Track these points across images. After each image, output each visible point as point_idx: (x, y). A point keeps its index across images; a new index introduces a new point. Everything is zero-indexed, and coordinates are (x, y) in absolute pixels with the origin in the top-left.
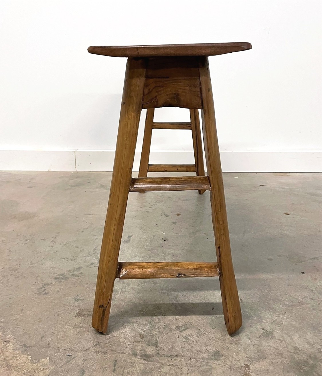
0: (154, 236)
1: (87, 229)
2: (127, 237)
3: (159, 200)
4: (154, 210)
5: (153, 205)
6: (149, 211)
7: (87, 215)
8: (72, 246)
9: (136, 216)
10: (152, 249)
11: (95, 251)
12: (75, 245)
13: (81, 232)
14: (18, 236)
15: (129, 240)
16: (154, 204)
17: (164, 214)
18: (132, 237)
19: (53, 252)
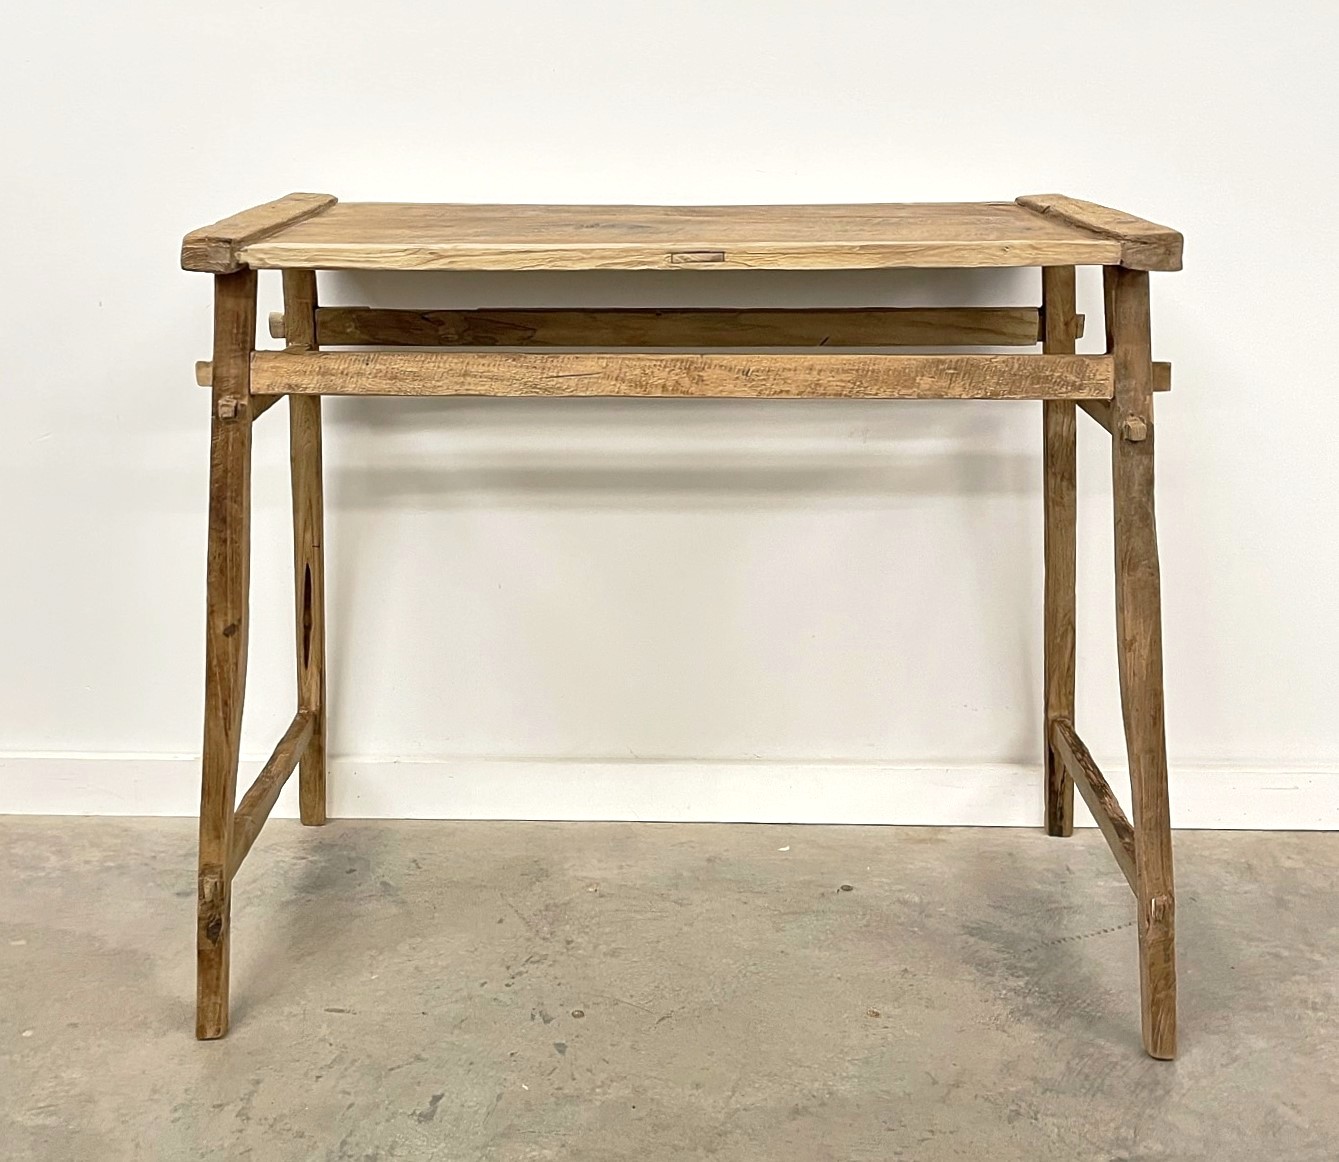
0: (499, 1097)
1: (330, 1067)
2: (431, 1099)
3: (536, 953)
4: (515, 992)
5: (517, 974)
6: (501, 997)
7: (334, 1014)
8: (288, 1130)
9: (463, 1018)
10: (486, 1146)
11: (345, 1148)
12: (296, 1128)
13: (315, 1079)
14: (155, 1091)
15: (434, 1112)
16: (522, 969)
17: (540, 1012)
18: (441, 1101)
19: (242, 1149)
